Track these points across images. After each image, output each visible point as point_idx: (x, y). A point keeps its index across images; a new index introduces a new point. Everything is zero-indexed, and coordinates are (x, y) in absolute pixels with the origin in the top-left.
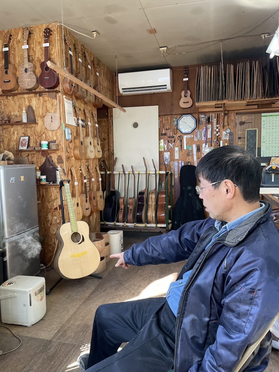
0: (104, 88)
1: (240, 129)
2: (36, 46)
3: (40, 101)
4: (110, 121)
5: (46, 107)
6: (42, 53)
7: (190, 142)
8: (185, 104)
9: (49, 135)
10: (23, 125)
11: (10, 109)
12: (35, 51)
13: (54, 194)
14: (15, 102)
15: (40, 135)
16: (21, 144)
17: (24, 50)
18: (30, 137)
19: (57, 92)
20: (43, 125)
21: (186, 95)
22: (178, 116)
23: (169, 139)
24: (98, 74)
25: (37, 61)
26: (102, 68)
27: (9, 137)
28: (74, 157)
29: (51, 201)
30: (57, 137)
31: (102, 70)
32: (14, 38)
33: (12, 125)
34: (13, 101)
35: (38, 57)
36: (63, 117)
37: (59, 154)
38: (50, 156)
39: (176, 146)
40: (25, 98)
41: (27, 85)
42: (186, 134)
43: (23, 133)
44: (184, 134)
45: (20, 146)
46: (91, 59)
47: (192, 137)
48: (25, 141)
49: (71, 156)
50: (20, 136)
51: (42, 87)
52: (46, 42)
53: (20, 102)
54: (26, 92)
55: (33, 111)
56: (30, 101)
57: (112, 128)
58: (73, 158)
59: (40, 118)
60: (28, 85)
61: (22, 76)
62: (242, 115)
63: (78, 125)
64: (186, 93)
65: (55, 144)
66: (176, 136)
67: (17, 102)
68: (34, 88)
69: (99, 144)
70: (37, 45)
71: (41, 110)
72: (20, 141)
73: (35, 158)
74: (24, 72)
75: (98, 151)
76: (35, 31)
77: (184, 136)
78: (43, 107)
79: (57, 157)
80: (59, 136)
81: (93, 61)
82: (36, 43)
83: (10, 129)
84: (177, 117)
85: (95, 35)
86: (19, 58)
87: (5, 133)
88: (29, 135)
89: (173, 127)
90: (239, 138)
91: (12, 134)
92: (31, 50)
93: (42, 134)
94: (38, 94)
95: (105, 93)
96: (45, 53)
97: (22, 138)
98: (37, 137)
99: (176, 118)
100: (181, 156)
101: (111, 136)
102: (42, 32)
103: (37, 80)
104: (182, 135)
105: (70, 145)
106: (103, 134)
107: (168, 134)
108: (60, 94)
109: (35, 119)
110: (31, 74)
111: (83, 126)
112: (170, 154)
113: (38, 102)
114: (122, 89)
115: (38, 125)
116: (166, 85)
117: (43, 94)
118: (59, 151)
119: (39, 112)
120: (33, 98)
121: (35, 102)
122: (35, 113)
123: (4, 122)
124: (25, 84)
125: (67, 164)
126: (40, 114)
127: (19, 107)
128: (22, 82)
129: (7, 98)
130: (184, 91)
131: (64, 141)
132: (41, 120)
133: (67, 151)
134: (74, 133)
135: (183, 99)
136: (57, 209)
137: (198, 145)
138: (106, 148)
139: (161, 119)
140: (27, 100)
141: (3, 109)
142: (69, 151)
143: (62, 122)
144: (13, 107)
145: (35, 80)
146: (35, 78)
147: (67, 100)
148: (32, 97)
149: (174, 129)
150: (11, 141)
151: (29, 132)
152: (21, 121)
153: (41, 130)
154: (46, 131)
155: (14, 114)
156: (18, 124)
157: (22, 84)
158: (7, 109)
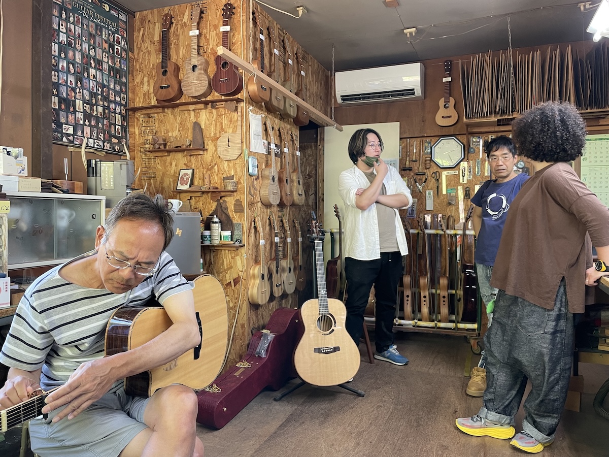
0: (312, 96)
2: (210, 31)
3: (212, 115)
4: (320, 147)
5: (222, 123)
6: (218, 41)
7: (452, 183)
8: (445, 119)
9: (224, 167)
10: (185, 152)
11: (166, 127)
12: (208, 39)
13: (227, 261)
14: (175, 116)
15: (210, 167)
16: (181, 180)
17: (192, 38)
18: (195, 171)
19: (239, 101)
20: (215, 152)
21: (447, 106)
22: (433, 140)
23: (416, 176)
24: (303, 73)
25: (211, 53)
26: (310, 64)
27: (164, 170)
28: (260, 202)
29: (222, 272)
30: (236, 172)
31: (310, 67)
32: (178, 20)
33: (169, 152)
34: (173, 116)
35: (212, 48)
36: (246, 140)
37: (238, 197)
38: (224, 201)
39: (429, 188)
40: (190, 110)
41: (194, 90)
42: (446, 170)
43: (184, 164)
44: (442, 170)
45: (179, 184)
46: (293, 51)
47: (457, 173)
48: (187, 176)
49: (255, 201)
50: (179, 169)
51: (216, 94)
52: (225, 24)
53: (182, 117)
54: (192, 101)
55: (201, 130)
56: (197, 116)
57: (322, 159)
58: (260, 204)
59: (211, 142)
60: (196, 91)
61: (188, 78)
63: (269, 153)
64: (447, 102)
65: (231, 181)
66: (429, 173)
67: (178, 116)
68: (205, 95)
69: (301, 183)
70: (212, 30)
71: (213, 129)
72: (180, 177)
73: (201, 203)
74: (191, 71)
75: (299, 194)
76: (209, 9)
77: (443, 172)
78: (216, 124)
79: (234, 202)
80: (238, 170)
81: (296, 54)
82: (210, 25)
83: (165, 157)
84: (431, 140)
85: (301, 13)
86: (185, 49)
87: (159, 163)
88: (193, 167)
89: (424, 156)
91: (168, 166)
92: (203, 37)
93: (213, 166)
94: (210, 104)
95: (313, 103)
96: (223, 41)
97: (183, 172)
98: (205, 170)
99: (429, 143)
100: (437, 205)
101: (319, 171)
102: (220, 10)
103: (210, 84)
104: (439, 170)
105: (255, 183)
106: (308, 167)
107: (416, 168)
108: (243, 104)
109: (204, 143)
110: (201, 74)
111: (276, 155)
112: (418, 202)
113: (210, 116)
114: (341, 96)
115: (207, 152)
116: (414, 89)
117: (218, 104)
118: (238, 192)
119: (210, 131)
121: (205, 117)
122: (204, 133)
123: (157, 146)
124: (192, 89)
125: (250, 213)
126: (212, 135)
127: (180, 124)
128: (187, 87)
129: (164, 112)
130: (443, 98)
131: (246, 176)
132: (213, 144)
133: (250, 193)
134: (262, 165)
135: (442, 112)
136: (231, 286)
137: (467, 187)
138: (312, 190)
139: (403, 145)
140: (192, 113)
141: (157, 127)
142: (253, 193)
143: (244, 147)
144: (172, 124)
145: (207, 82)
146: (207, 79)
147: (253, 115)
148: (201, 109)
149: (426, 161)
150: (166, 175)
151: (194, 162)
152: (183, 145)
153: (212, 160)
154: (219, 161)
155: (172, 135)
156: (178, 149)
157: (187, 90)
158: (163, 128)
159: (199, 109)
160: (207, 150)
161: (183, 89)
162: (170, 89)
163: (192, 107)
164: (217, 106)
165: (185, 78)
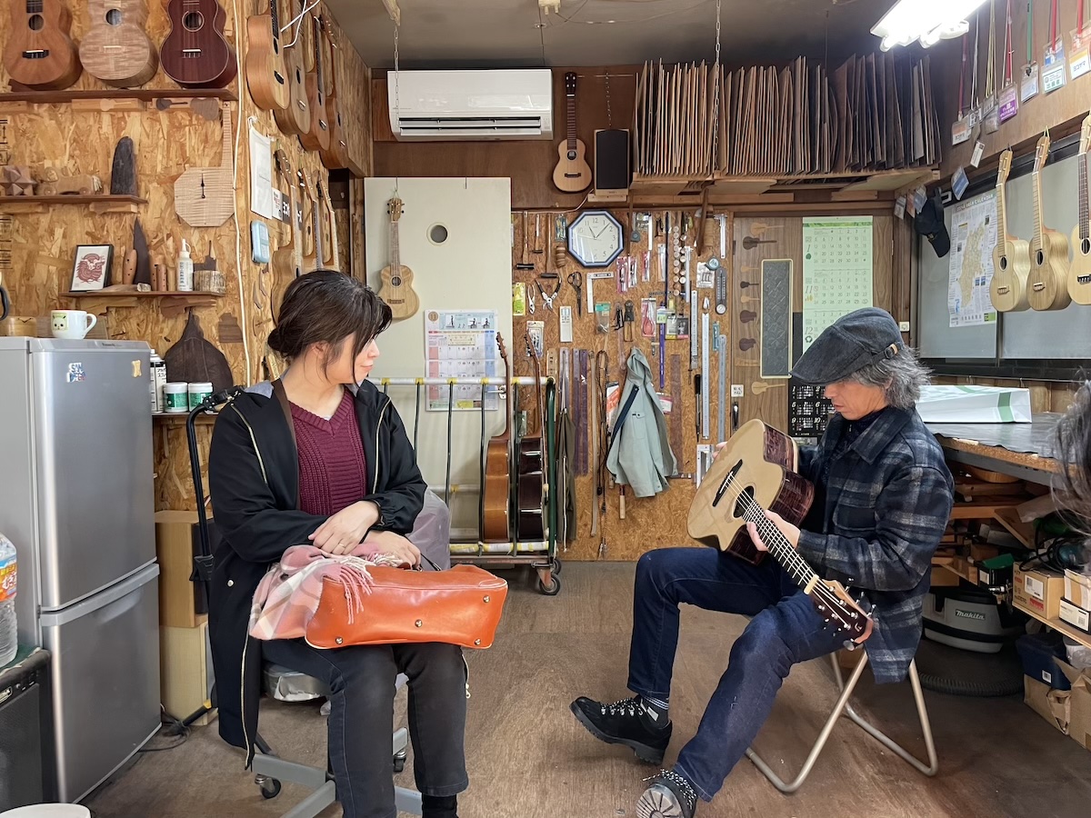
1: (744, 257)
3: (159, 127)
4: (356, 217)
5: (182, 146)
7: (604, 292)
11: (38, 147)
14: (59, 124)
15: (155, 241)
16: (80, 270)
18: (116, 249)
19: (227, 98)
20: (166, 209)
21: (572, 155)
22: (569, 215)
23: (540, 281)
27: (32, 246)
30: (220, 252)
33: (48, 203)
34: (53, 122)
37: (228, 309)
38: (193, 316)
39: (565, 301)
40: (99, 112)
41: (112, 66)
42: (593, 269)
43: (87, 233)
44: (586, 270)
45: (76, 280)
47: (613, 276)
48: (96, 261)
49: (264, 318)
50: (74, 243)
51: (168, 79)
53: (80, 125)
54: (104, 89)
55: (132, 157)
56: (118, 124)
57: (360, 241)
59: (155, 184)
60: (118, 68)
61: (95, 36)
62: (750, 219)
63: (285, 218)
66: (563, 275)
67: (68, 124)
68: (138, 80)
71: (160, 157)
72: (78, 262)
73: (134, 322)
74: (102, 20)
77: (588, 275)
78: (168, 147)
79: (217, 320)
80: (227, 249)
83: (35, 217)
84: (566, 216)
87: (18, 231)
88: (111, 240)
89: (554, 244)
90: (744, 285)
91: (42, 237)
93: (162, 240)
94: (154, 100)
99: (563, 220)
100: (579, 333)
101: (357, 265)
103: (154, 57)
104: (581, 270)
105: (263, 280)
107: (541, 265)
108: (235, 107)
109: (138, 187)
110: (130, 30)
112: (545, 326)
113: (152, 127)
114: (401, 119)
115: (146, 207)
116: (538, 118)
117: (173, 100)
118: (227, 298)
119: (152, 160)
120: (132, 114)
121: (136, 127)
122: (138, 164)
123: (15, 190)
124: (108, 63)
125: (255, 344)
126: (159, 169)
127: (75, 140)
128: (93, 57)
129: (30, 111)
132: (162, 190)
133: (253, 301)
134: (273, 241)
137: (629, 301)
139: (518, 221)
140: (106, 118)
141: (11, 145)
142: (258, 301)
144: (52, 140)
145: (147, 52)
146: (145, 44)
147: (257, 133)
148: (129, 110)
149: (557, 252)
150: (38, 259)
151: (112, 229)
152: (84, 189)
153: (159, 225)
154: (177, 229)
155: (54, 164)
156: (72, 199)
157: (95, 64)
158: (29, 148)
159: (123, 110)
160: (146, 202)
161: (83, 61)
162: (49, 60)
163: (106, 104)
164: (171, 106)
165: (90, 37)
